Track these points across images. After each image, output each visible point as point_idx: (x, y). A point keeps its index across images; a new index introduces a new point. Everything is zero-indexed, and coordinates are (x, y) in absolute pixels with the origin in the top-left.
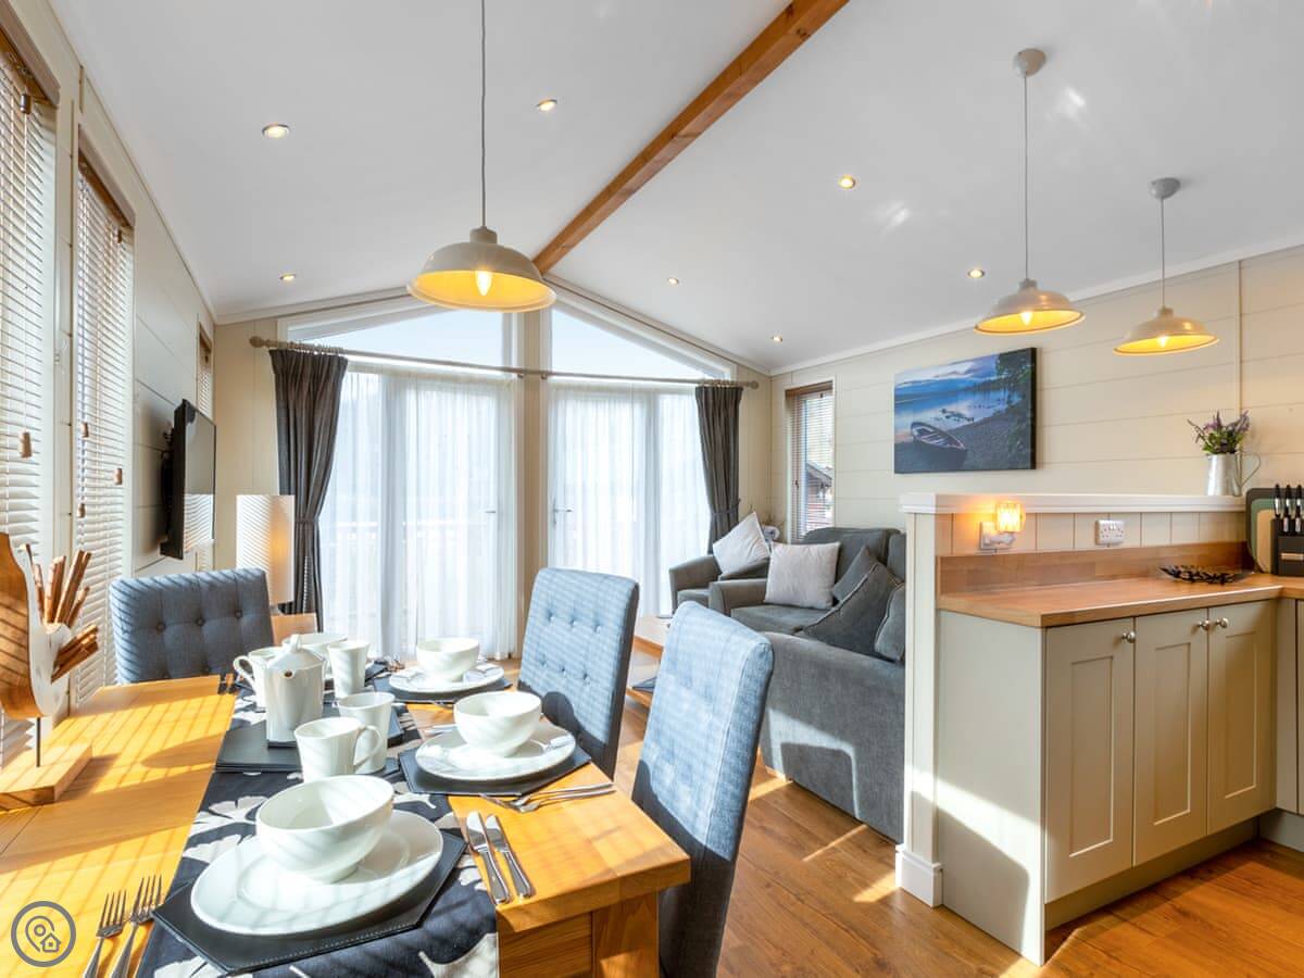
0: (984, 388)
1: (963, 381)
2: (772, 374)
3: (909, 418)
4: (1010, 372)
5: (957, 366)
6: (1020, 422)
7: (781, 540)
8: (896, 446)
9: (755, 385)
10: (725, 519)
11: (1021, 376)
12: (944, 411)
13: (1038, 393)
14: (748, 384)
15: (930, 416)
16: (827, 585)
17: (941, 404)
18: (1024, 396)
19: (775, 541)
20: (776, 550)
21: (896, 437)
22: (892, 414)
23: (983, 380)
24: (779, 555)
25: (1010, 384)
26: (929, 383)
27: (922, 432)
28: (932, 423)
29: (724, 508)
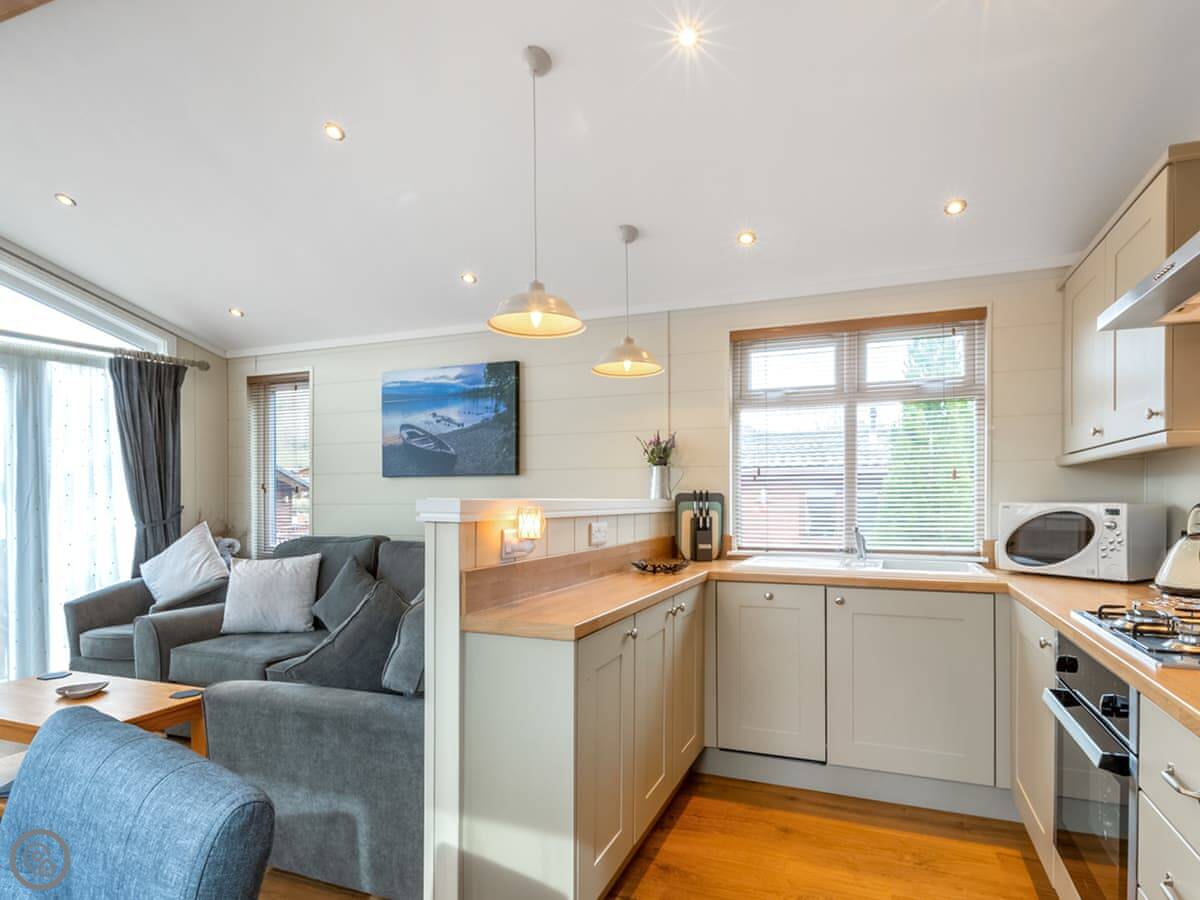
0: (472, 395)
1: (452, 386)
2: (228, 356)
3: (398, 420)
4: (497, 381)
5: (447, 370)
6: (505, 430)
7: (243, 554)
8: (384, 448)
9: (204, 366)
10: (160, 531)
11: (507, 387)
12: (434, 415)
13: (521, 405)
14: (193, 364)
15: (421, 419)
16: (306, 603)
17: (430, 408)
18: (508, 406)
19: (234, 556)
20: (237, 567)
21: (384, 438)
22: (380, 414)
23: (472, 387)
24: (241, 574)
25: (496, 393)
26: (419, 385)
27: (412, 435)
28: (422, 427)
29: (157, 517)
